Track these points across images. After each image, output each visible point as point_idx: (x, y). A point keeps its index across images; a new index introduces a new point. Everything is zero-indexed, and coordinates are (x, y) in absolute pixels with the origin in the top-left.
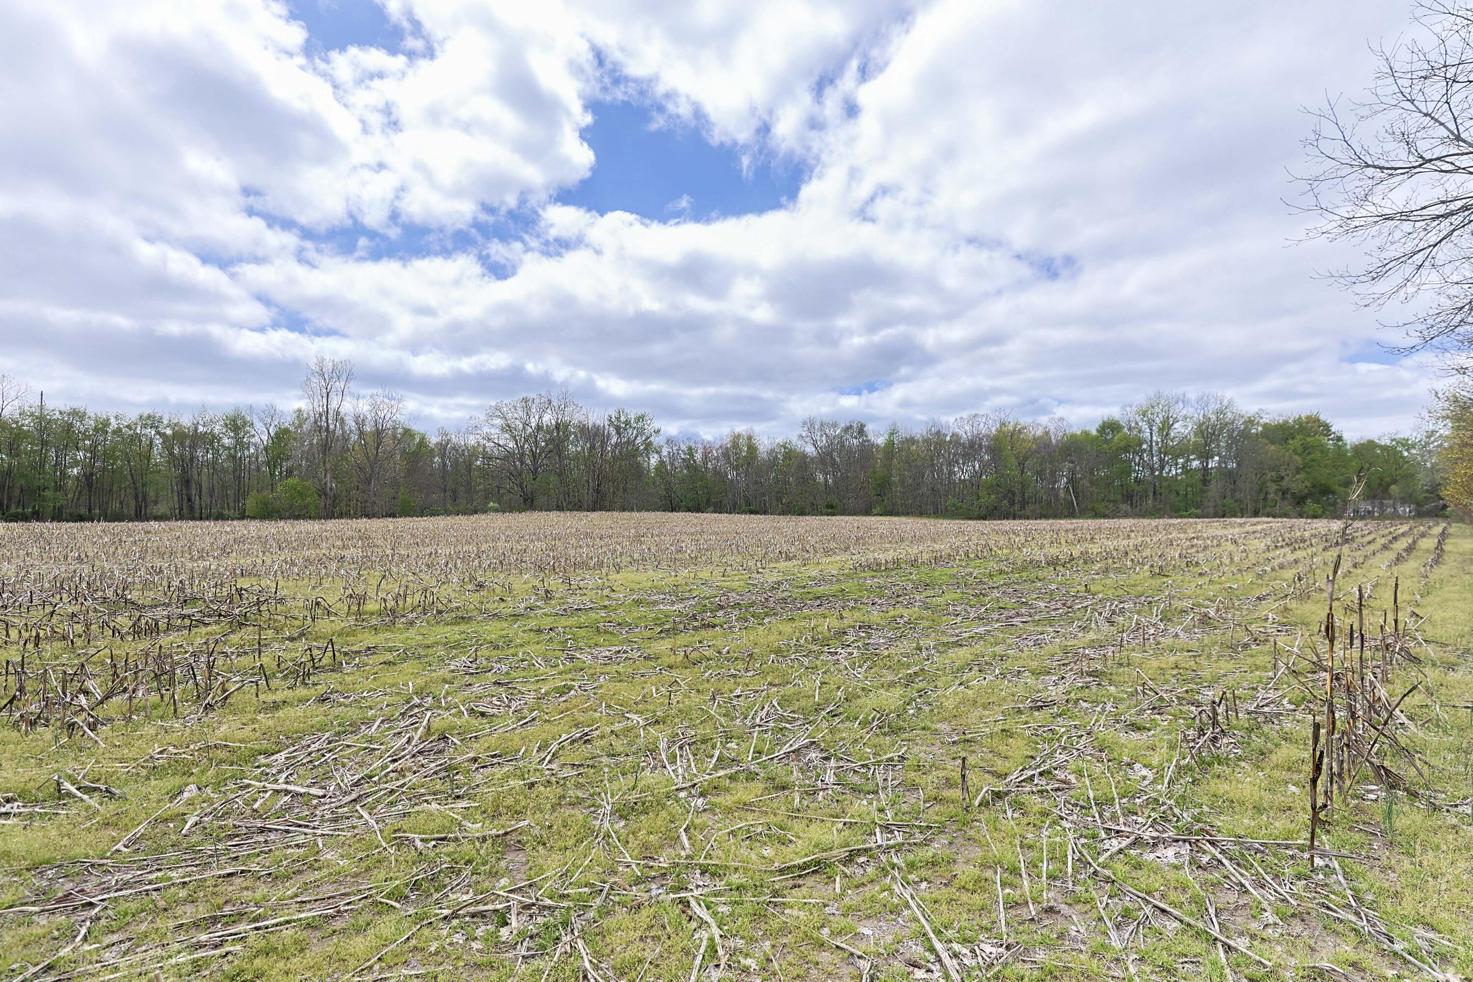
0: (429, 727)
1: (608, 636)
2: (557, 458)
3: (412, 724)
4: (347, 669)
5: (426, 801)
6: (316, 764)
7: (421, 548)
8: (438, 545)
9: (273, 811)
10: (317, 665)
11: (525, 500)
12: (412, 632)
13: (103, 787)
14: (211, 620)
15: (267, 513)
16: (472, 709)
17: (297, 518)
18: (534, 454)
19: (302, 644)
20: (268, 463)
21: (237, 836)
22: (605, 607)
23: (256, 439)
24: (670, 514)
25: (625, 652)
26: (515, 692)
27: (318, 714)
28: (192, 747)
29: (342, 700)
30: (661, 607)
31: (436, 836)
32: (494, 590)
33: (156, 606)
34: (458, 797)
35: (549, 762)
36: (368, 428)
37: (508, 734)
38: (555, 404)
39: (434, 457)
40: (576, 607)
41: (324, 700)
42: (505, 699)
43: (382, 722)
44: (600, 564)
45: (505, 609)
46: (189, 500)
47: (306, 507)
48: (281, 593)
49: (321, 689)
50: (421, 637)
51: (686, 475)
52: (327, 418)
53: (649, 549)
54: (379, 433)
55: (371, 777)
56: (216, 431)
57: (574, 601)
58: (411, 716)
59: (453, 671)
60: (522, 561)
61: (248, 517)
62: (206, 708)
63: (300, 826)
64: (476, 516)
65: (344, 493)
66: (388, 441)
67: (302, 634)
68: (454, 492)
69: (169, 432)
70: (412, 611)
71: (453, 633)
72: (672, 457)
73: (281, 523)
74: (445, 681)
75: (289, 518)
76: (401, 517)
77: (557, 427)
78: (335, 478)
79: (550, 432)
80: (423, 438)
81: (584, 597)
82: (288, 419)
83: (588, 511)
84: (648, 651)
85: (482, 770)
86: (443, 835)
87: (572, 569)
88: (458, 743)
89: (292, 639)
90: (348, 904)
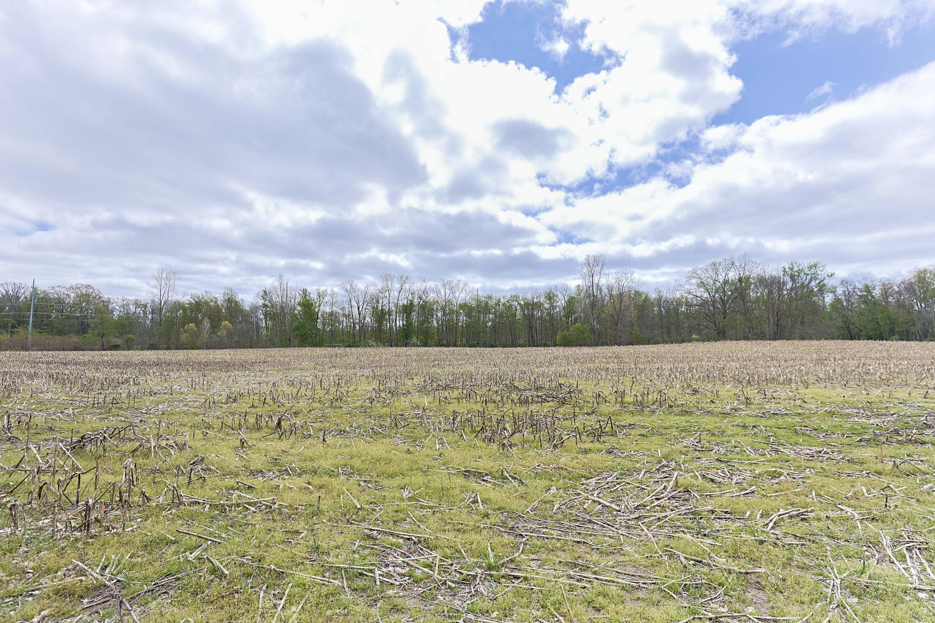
0: (677, 482)
1: (806, 438)
2: (741, 302)
3: (665, 478)
4: (620, 436)
5: (683, 531)
6: (612, 490)
7: (652, 364)
8: (662, 363)
9: (594, 512)
10: (603, 431)
11: (719, 333)
12: (654, 418)
13: (518, 478)
14: (550, 399)
15: (567, 343)
16: (704, 475)
17: (581, 345)
18: (723, 301)
19: (593, 418)
20: (565, 316)
21: (578, 521)
22: (800, 414)
23: (559, 304)
24: (851, 342)
25: (825, 453)
26: (734, 469)
27: (609, 461)
28: (551, 466)
29: (620, 454)
30: (856, 419)
31: (694, 558)
32: (705, 395)
33: (526, 390)
34: (705, 535)
35: (772, 528)
36: (614, 293)
37: (734, 499)
38: (737, 264)
39: (654, 307)
40: (772, 412)
41: (610, 452)
42: (728, 473)
43: (646, 472)
44: (790, 381)
45: (717, 408)
46: (532, 337)
47: (585, 339)
48: (580, 387)
49: (608, 446)
50: (661, 422)
51: (864, 309)
52: (593, 289)
53: (834, 371)
54: (621, 295)
55: (645, 506)
56: (541, 301)
57: (771, 407)
58: (663, 472)
59: (686, 447)
60: (723, 375)
61: (558, 345)
62: (554, 446)
63: (609, 525)
64: (685, 344)
65: (604, 331)
66: (625, 299)
67: (593, 412)
68: (668, 328)
69: (522, 303)
70: (653, 404)
71: (682, 421)
72: (849, 296)
73: (574, 349)
74: (681, 453)
75: (577, 346)
76: (636, 345)
77: (740, 280)
78: (598, 322)
79: (733, 283)
80: (646, 296)
81: (779, 405)
82: (574, 291)
83: (770, 340)
84: (851, 456)
85: (718, 520)
86: (699, 559)
87: (765, 383)
88: (698, 497)
89: (588, 414)
90: (644, 583)
